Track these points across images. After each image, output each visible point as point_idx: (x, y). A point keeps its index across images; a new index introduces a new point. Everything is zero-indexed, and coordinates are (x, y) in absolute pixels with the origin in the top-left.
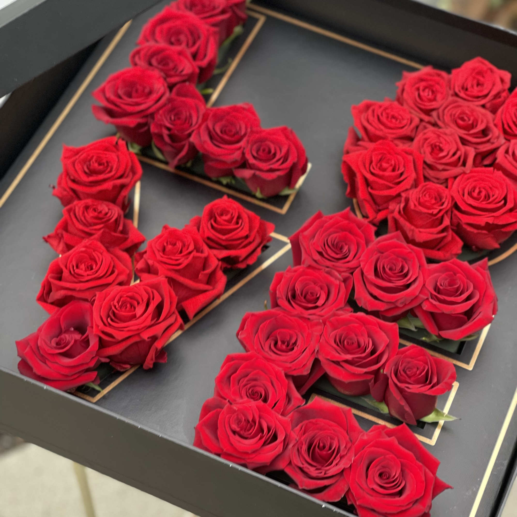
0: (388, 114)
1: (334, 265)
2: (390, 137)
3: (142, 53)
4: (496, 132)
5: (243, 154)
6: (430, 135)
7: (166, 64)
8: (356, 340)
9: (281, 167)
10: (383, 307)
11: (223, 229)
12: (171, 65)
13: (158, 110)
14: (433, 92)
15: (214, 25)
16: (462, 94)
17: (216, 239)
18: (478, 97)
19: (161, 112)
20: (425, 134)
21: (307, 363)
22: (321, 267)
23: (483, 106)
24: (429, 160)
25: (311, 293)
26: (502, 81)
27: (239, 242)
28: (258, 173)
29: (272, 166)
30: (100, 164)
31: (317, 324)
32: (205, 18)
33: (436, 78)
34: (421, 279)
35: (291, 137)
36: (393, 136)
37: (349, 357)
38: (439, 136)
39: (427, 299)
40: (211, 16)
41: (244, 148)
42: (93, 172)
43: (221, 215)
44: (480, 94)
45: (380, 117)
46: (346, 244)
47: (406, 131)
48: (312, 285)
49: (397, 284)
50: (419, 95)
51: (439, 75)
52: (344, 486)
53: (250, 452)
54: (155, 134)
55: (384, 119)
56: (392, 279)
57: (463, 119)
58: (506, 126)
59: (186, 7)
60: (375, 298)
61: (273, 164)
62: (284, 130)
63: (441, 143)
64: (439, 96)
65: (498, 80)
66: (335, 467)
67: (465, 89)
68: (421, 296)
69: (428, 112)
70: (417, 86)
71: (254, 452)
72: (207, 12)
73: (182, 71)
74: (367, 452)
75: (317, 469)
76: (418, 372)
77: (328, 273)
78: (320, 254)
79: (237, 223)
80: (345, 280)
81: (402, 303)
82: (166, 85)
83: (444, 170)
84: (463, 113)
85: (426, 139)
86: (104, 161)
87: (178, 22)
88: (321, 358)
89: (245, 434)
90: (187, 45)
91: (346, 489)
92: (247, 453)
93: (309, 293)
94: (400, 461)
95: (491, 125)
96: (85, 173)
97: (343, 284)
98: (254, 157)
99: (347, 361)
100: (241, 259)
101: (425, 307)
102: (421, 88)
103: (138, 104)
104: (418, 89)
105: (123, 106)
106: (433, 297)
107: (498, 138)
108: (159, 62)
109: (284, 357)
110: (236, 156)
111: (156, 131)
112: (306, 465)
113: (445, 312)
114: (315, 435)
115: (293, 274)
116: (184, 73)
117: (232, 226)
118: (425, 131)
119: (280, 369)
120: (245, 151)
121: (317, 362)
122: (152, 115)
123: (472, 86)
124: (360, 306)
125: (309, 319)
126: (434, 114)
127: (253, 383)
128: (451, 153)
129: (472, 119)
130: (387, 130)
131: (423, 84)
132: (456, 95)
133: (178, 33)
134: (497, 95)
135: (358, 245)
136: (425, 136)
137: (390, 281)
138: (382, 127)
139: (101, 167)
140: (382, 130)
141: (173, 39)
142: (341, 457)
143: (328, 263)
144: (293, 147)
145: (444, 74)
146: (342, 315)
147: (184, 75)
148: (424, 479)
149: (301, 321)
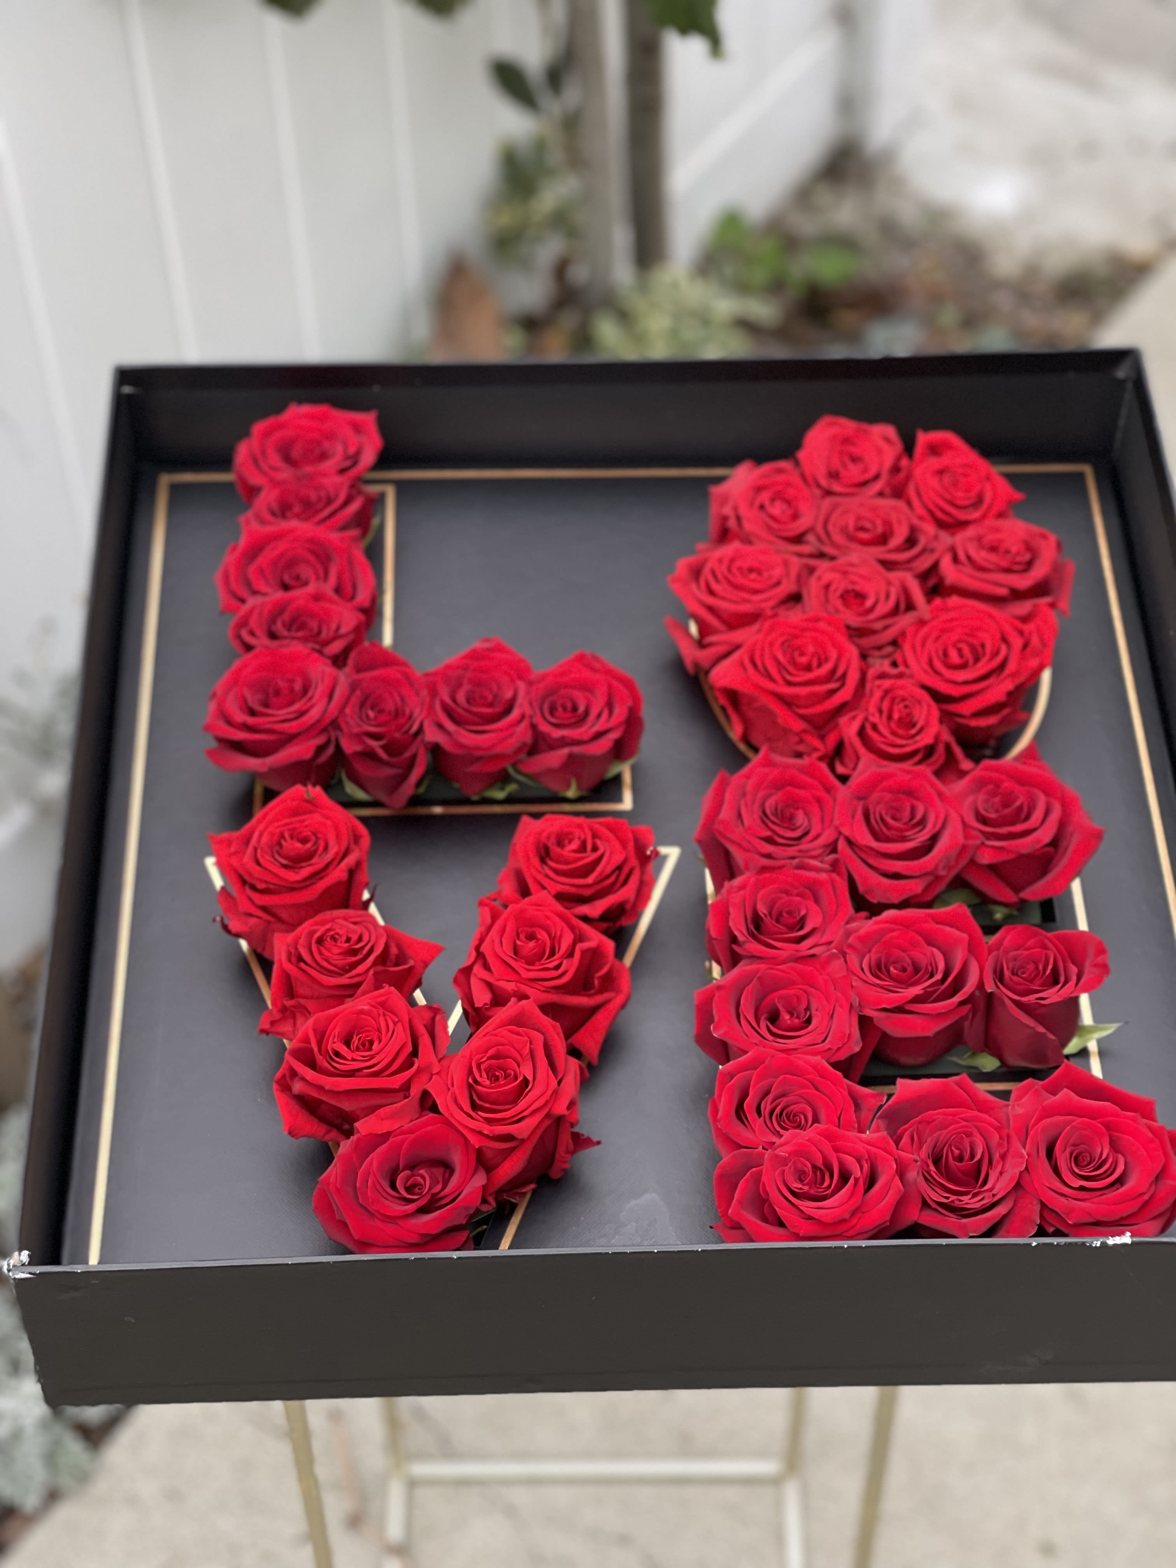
0: (740, 569)
1: (800, 851)
2: (767, 606)
3: (253, 622)
4: (929, 528)
5: (534, 727)
6: (828, 576)
7: (302, 626)
8: (909, 961)
9: (609, 725)
10: (916, 887)
11: (578, 868)
12: (314, 624)
13: (342, 710)
14: (789, 503)
15: (344, 528)
16: (836, 487)
17: (573, 890)
18: (864, 484)
19: (348, 711)
20: (819, 578)
21: (850, 1031)
22: (782, 862)
23: (881, 494)
24: (854, 621)
25: (789, 913)
26: (888, 440)
27: (612, 879)
28: (576, 749)
29: (596, 728)
30: (304, 841)
31: (832, 957)
32: (323, 520)
33: (780, 478)
34: (954, 815)
35: (598, 666)
36: (772, 603)
37: (917, 990)
38: (845, 573)
39: (983, 844)
40: (333, 514)
41: (531, 717)
42: (296, 861)
43: (560, 844)
44: (868, 476)
45: (730, 577)
46: (797, 809)
47: (788, 586)
48: (785, 898)
49: (921, 839)
50: (772, 517)
51: (780, 471)
52: (1031, 1204)
53: (847, 1216)
54: (357, 754)
55: (740, 580)
56: (907, 833)
57: (862, 529)
58: (939, 514)
59: (274, 514)
60: (897, 876)
61: (593, 726)
62: (581, 658)
63: (853, 583)
64: (803, 507)
65: (882, 443)
66: (1000, 1179)
67: (834, 475)
68: (971, 842)
69: (798, 539)
70: (757, 503)
71: (853, 1214)
72: (322, 510)
73: (338, 628)
74: (1039, 1130)
75: (975, 1195)
76: (1041, 967)
77: (800, 867)
78: (769, 840)
79: (595, 849)
80: (835, 866)
81: (944, 867)
82: (328, 661)
83: (886, 628)
84: (859, 518)
85: (827, 587)
86: (307, 833)
87: (281, 546)
88: (869, 1012)
89: (820, 1192)
90: (318, 578)
91: (1038, 1208)
92: (843, 1221)
93: (785, 915)
94: (1101, 1123)
95: (916, 521)
96: (285, 866)
97: (834, 875)
98: (556, 726)
99: (917, 1000)
100: (628, 906)
101: (985, 859)
102: (767, 503)
103: (302, 713)
104: (762, 507)
105: (277, 727)
106: (989, 836)
107: (936, 538)
108: (289, 627)
109: (805, 1038)
110: (521, 735)
111: (359, 748)
112: (953, 1198)
113: (1024, 851)
114: (938, 1141)
115: (742, 893)
116: (343, 630)
117: (591, 857)
118: (817, 574)
119: (818, 1058)
120: (535, 721)
121: (865, 1022)
122: (335, 724)
123: (844, 465)
124: (875, 901)
125: (813, 955)
126: (810, 538)
127: (784, 1101)
128: (882, 596)
129: (879, 523)
130: (756, 598)
131: (765, 497)
132: (829, 493)
133: (291, 564)
134: (896, 469)
135: (819, 800)
136: (823, 582)
137: (904, 839)
138: (745, 595)
139: (309, 845)
140: (748, 601)
141: (287, 578)
142: (1003, 1157)
143: (791, 851)
144: (615, 683)
145: (783, 464)
146: (861, 928)
147: (346, 635)
148: (1150, 1135)
149: (799, 966)
